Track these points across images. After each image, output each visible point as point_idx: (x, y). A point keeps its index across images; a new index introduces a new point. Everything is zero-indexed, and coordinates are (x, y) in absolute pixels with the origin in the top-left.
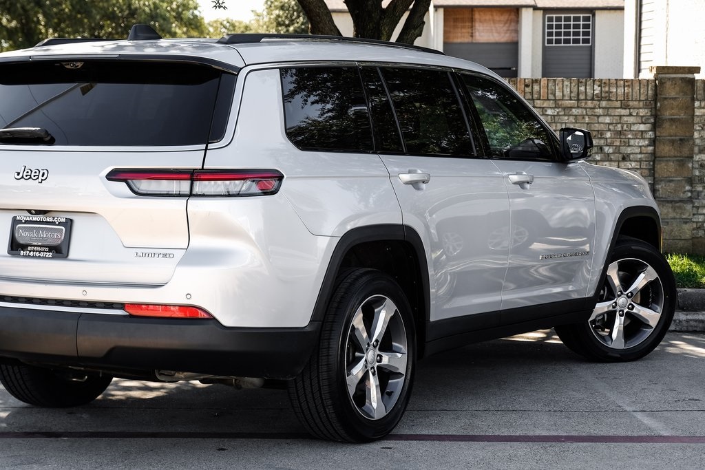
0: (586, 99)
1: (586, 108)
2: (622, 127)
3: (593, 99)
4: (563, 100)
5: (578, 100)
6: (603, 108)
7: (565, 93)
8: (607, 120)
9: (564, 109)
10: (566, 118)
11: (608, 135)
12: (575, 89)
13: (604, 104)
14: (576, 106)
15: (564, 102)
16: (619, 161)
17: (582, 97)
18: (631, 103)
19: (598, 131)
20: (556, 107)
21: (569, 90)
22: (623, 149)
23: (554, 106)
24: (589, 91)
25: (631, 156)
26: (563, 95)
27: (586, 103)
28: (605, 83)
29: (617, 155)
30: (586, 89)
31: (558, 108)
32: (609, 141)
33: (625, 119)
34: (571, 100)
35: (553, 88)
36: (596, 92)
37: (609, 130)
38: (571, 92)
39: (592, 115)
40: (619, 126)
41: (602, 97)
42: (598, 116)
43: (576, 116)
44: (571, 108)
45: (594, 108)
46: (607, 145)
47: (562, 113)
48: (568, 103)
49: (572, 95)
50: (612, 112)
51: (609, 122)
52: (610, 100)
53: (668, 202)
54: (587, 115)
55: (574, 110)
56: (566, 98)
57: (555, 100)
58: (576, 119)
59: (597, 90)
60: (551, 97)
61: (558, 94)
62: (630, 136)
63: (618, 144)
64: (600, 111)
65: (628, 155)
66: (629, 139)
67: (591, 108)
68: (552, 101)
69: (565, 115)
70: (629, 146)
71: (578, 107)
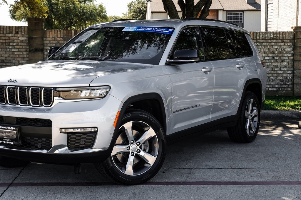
0: (268, 39)
1: (268, 43)
2: (282, 50)
3: (270, 39)
4: (259, 39)
5: (265, 39)
6: (274, 42)
7: (260, 37)
8: (276, 47)
9: (260, 43)
10: (261, 46)
11: (276, 52)
12: (264, 36)
13: (275, 41)
14: (264, 42)
15: (260, 40)
16: (280, 62)
17: (266, 38)
18: (285, 41)
19: (273, 51)
20: (257, 42)
21: (261, 36)
22: (282, 58)
23: (256, 42)
24: (269, 36)
25: (285, 60)
26: (260, 38)
27: (268, 41)
28: (275, 33)
29: (280, 60)
30: (268, 35)
31: (257, 43)
32: (277, 55)
33: (283, 46)
34: (262, 39)
35: (256, 35)
36: (272, 37)
37: (277, 51)
38: (262, 37)
39: (270, 45)
40: (280, 49)
41: (274, 38)
42: (273, 46)
43: (264, 45)
44: (263, 42)
45: (271, 43)
46: (276, 56)
47: (259, 45)
48: (261, 41)
49: (263, 38)
50: (277, 44)
51: (277, 48)
52: (277, 39)
53: (299, 77)
54: (268, 45)
55: (263, 43)
56: (261, 39)
57: (256, 40)
58: (264, 47)
59: (272, 36)
60: (255, 38)
61: (258, 37)
62: (284, 53)
63: (280, 56)
64: (273, 44)
65: (284, 60)
66: (284, 54)
67: (270, 43)
68: (255, 40)
69: (260, 45)
70: (284, 56)
71: (265, 42)
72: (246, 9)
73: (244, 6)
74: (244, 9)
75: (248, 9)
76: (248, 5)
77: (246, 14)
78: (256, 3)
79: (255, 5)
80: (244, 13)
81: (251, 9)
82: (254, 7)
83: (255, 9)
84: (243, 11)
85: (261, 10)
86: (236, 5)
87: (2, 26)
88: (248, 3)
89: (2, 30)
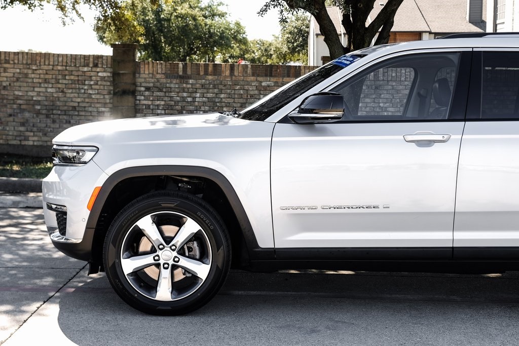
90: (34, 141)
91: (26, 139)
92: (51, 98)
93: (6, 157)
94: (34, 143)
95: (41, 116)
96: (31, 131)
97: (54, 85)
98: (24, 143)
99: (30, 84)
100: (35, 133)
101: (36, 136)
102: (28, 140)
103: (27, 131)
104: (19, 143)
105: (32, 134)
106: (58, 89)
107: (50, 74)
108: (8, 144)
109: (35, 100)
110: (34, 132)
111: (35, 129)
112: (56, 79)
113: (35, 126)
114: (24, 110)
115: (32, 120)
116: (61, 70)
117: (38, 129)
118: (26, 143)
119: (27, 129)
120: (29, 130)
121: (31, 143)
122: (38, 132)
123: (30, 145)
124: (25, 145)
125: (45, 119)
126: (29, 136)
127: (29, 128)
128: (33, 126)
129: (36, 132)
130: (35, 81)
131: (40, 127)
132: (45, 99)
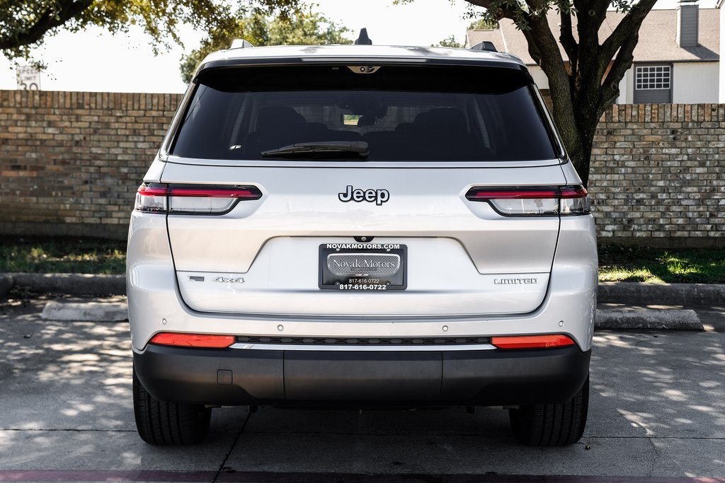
72: (677, 59)
73: (674, 52)
74: (673, 59)
75: (681, 59)
76: (682, 50)
77: (677, 69)
78: (699, 46)
79: (698, 49)
80: (672, 67)
81: (689, 59)
82: (696, 54)
83: (698, 58)
84: (671, 63)
85: (719, 61)
86: (656, 50)
87: (174, 94)
88: (682, 46)
89: (175, 103)
90: (119, 218)
91: (109, 215)
92: (143, 157)
93: (81, 241)
94: (119, 221)
95: (129, 183)
96: (115, 205)
97: (147, 137)
98: (105, 221)
99: (113, 137)
100: (121, 207)
101: (123, 211)
102: (112, 217)
103: (110, 204)
104: (98, 221)
105: (116, 208)
106: (152, 144)
107: (141, 123)
108: (83, 223)
109: (121, 161)
110: (119, 205)
111: (121, 201)
112: (149, 129)
113: (120, 196)
114: (105, 174)
115: (116, 189)
116: (157, 117)
117: (125, 202)
118: (109, 221)
119: (110, 201)
120: (112, 202)
121: (115, 221)
122: (125, 205)
123: (113, 225)
124: (107, 224)
125: (134, 187)
126: (113, 211)
127: (112, 200)
128: (118, 197)
129: (122, 205)
130: (119, 133)
131: (128, 199)
132: (134, 159)
